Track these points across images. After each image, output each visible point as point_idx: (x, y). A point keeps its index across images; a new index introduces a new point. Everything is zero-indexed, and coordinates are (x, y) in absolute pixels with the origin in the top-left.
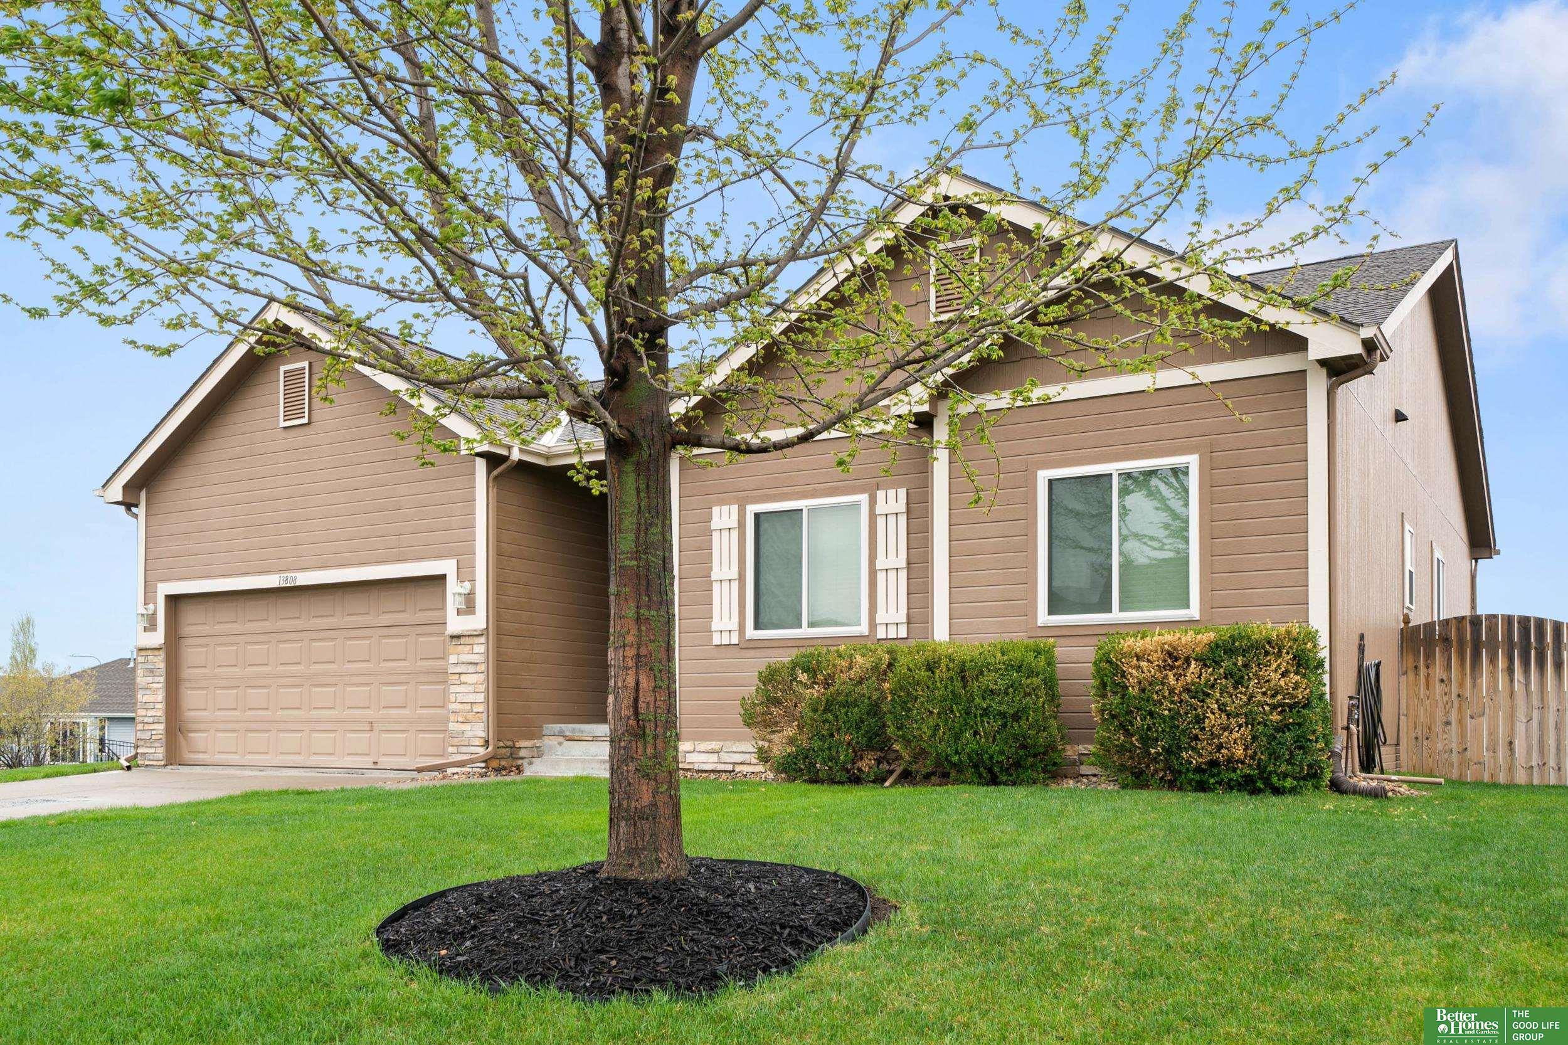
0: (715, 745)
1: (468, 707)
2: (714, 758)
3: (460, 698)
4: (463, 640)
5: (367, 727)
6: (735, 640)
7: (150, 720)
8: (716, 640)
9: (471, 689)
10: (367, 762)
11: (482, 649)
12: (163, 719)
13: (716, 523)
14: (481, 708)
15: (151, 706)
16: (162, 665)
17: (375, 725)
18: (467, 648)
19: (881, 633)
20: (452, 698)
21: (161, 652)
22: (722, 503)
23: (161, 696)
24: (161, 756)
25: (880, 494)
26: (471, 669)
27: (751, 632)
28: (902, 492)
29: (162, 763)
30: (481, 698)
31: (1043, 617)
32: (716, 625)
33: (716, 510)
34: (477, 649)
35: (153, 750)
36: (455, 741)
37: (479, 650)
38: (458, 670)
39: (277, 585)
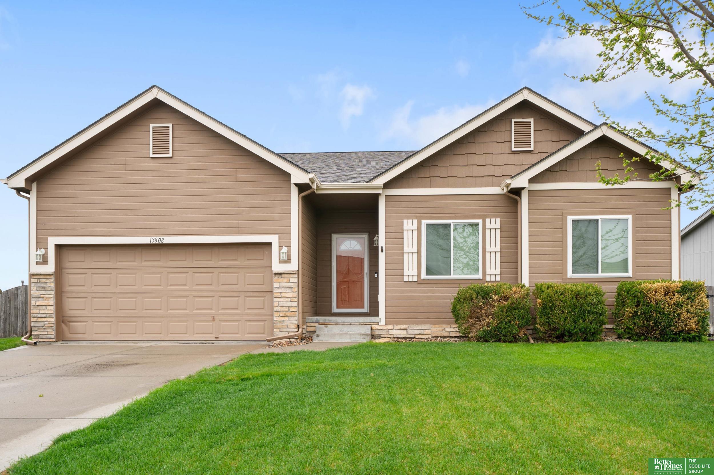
0: (404, 326)
1: (287, 309)
2: (405, 332)
3: (281, 304)
4: (283, 276)
5: (211, 319)
6: (416, 279)
7: (44, 316)
8: (406, 279)
9: (289, 300)
10: (212, 337)
11: (296, 280)
12: (54, 315)
13: (405, 227)
14: (295, 310)
15: (44, 307)
16: (53, 284)
17: (216, 318)
18: (285, 280)
19: (488, 278)
20: (276, 304)
21: (52, 277)
22: (408, 218)
23: (52, 302)
24: (53, 336)
25: (488, 220)
26: (288, 290)
27: (424, 276)
28: (498, 220)
29: (54, 340)
30: (295, 304)
31: (570, 274)
32: (406, 272)
33: (405, 221)
34: (292, 280)
35: (46, 333)
36: (279, 326)
37: (294, 281)
38: (280, 290)
39: (149, 242)
